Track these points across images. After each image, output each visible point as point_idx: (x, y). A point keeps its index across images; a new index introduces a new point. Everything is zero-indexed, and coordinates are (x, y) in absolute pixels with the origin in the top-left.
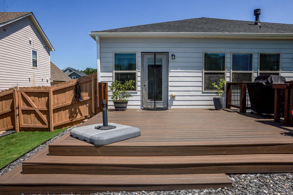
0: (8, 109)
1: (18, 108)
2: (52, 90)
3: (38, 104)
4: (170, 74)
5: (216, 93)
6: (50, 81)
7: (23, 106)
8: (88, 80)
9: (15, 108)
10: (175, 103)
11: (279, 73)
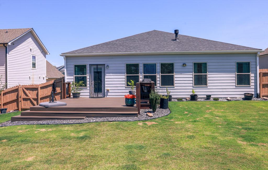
0: (15, 98)
1: (21, 97)
2: (40, 87)
3: (32, 95)
4: (106, 77)
5: (132, 88)
6: (46, 78)
7: (24, 96)
8: (60, 81)
9: (19, 97)
10: (109, 94)
11: (173, 75)
